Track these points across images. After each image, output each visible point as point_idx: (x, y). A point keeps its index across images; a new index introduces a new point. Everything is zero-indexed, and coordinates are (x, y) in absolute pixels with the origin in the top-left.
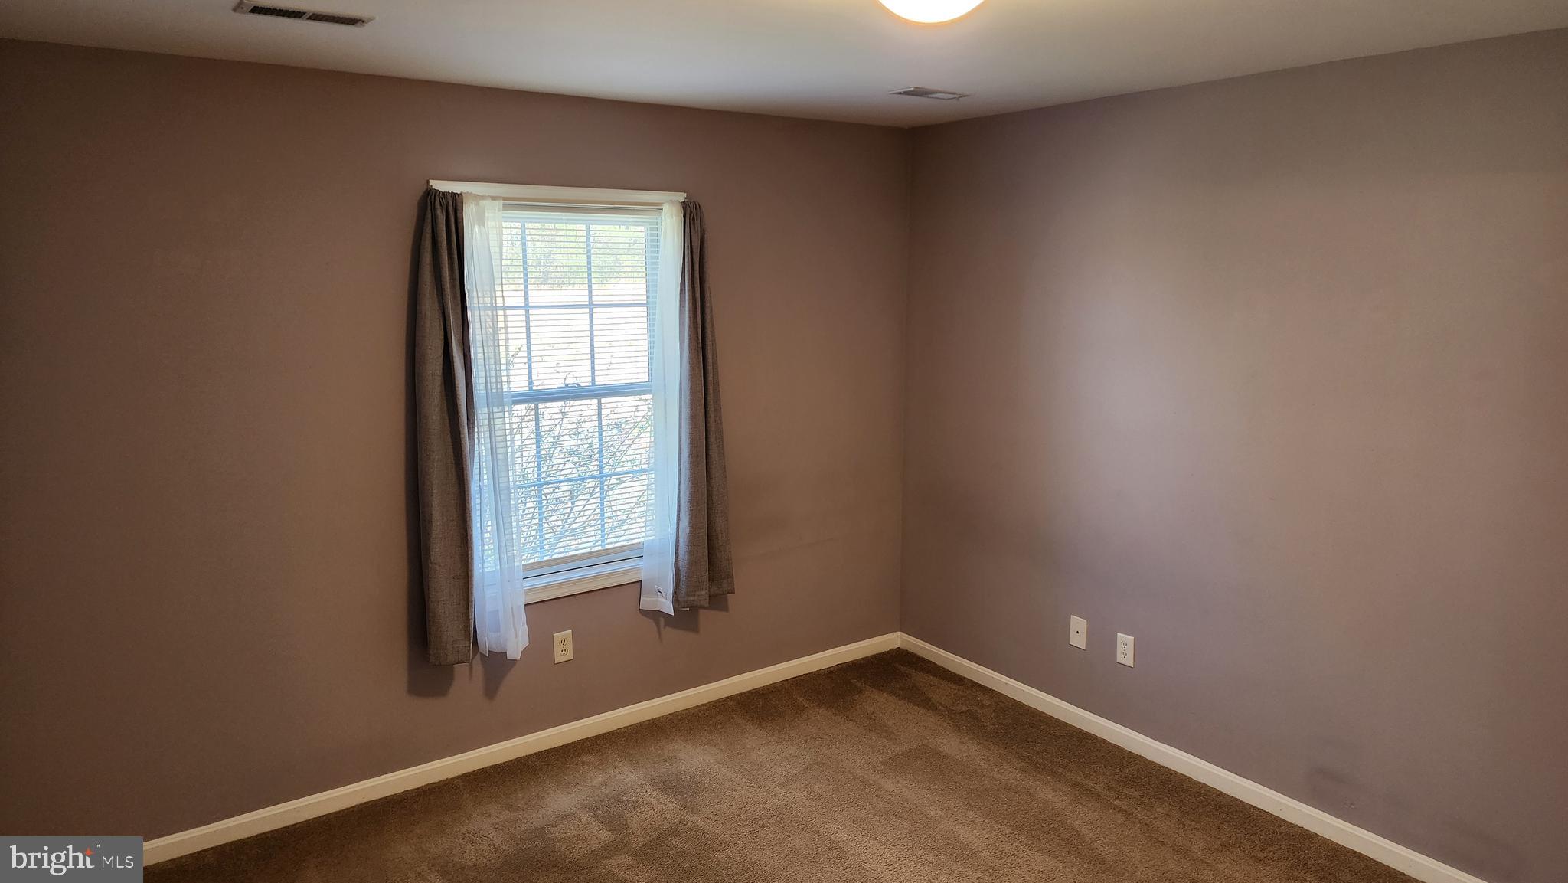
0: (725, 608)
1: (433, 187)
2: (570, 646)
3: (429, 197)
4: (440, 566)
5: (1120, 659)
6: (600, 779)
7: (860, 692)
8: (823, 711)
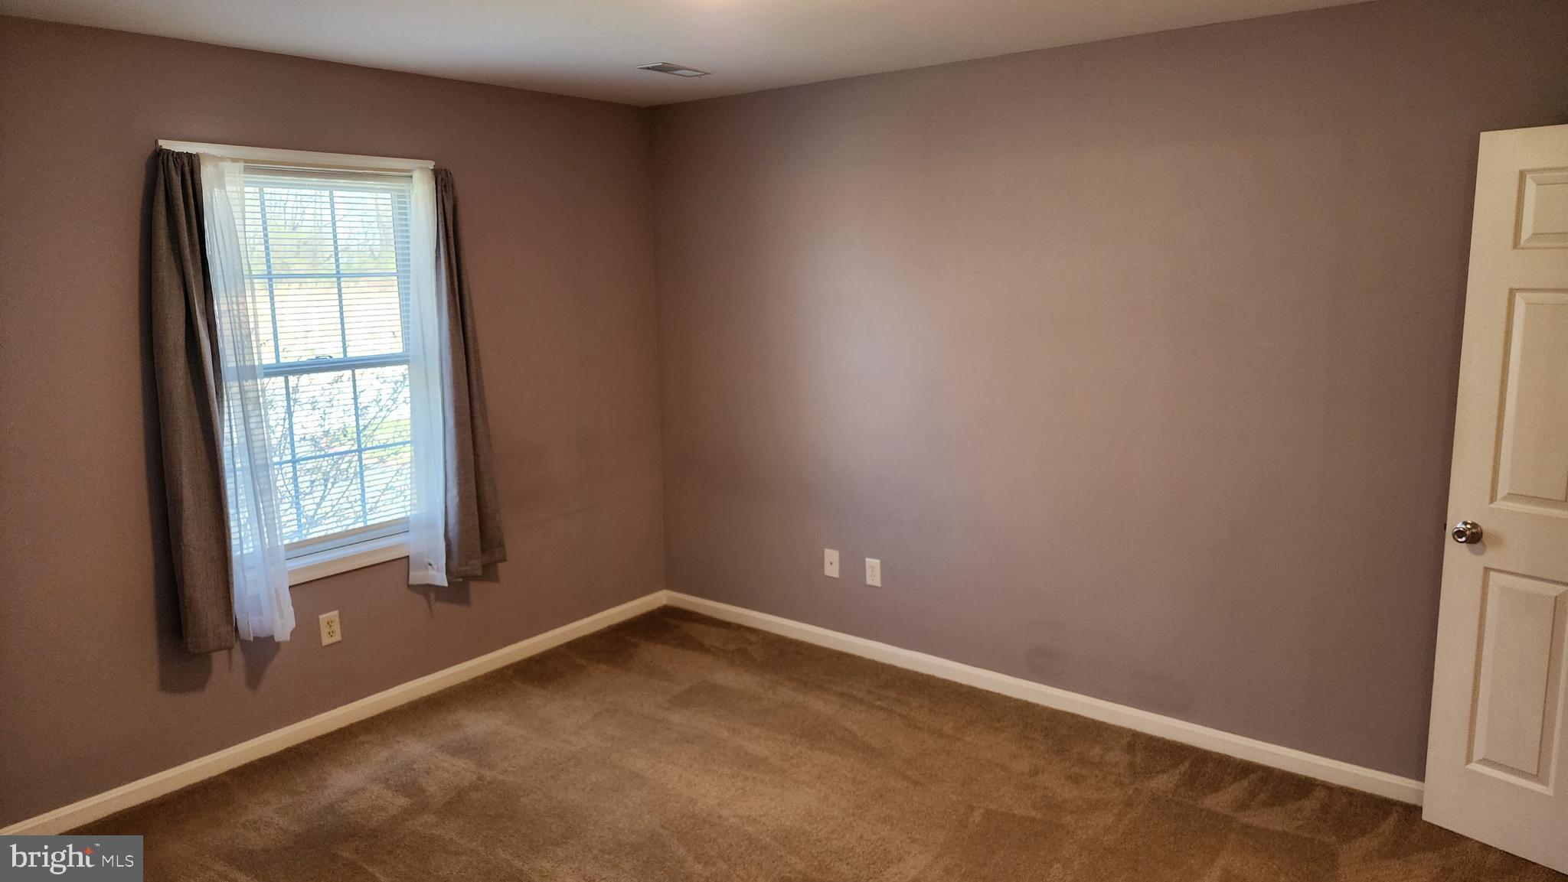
0: (495, 578)
1: (163, 147)
2: (337, 627)
3: (160, 158)
4: (194, 548)
5: (869, 581)
6: (384, 754)
7: (635, 646)
8: (603, 667)
